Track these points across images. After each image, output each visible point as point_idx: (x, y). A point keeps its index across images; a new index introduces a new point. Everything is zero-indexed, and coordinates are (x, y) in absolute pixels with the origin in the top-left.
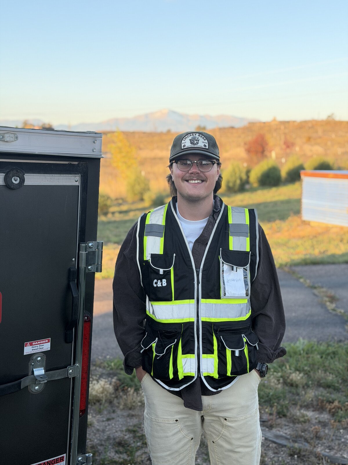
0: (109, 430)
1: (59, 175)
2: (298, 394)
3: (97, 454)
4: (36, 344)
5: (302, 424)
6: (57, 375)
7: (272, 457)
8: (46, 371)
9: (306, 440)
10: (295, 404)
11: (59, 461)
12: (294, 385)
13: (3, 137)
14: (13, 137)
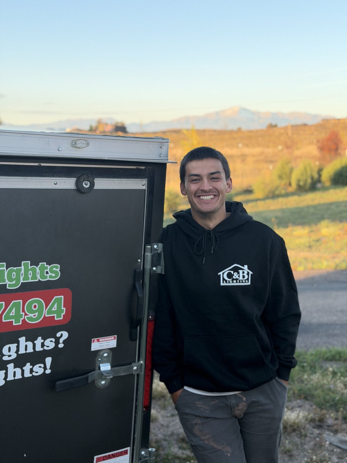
0: (173, 426)
1: (127, 179)
3: (161, 449)
4: (103, 341)
6: (122, 371)
8: (112, 366)
11: (123, 454)
13: (75, 143)
14: (85, 144)
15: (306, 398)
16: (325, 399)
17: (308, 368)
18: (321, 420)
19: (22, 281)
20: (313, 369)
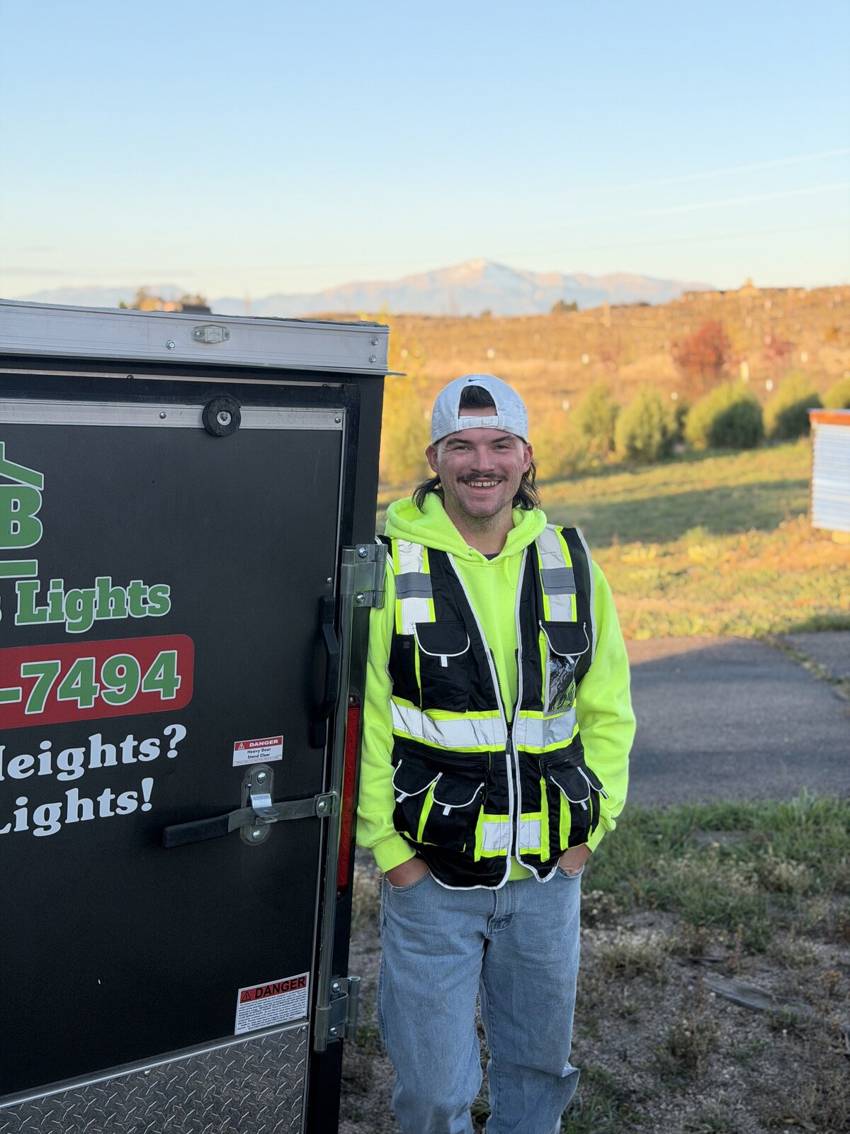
1: (304, 409)
2: (792, 908)
4: (256, 747)
5: (800, 968)
6: (296, 811)
7: (731, 1031)
8: (274, 801)
9: (809, 1000)
10: (786, 928)
11: (297, 985)
12: (785, 888)
13: (202, 334)
14: (221, 335)
15: (663, 907)
16: (705, 905)
17: (666, 846)
18: (698, 950)
19: (95, 617)
20: (677, 847)
